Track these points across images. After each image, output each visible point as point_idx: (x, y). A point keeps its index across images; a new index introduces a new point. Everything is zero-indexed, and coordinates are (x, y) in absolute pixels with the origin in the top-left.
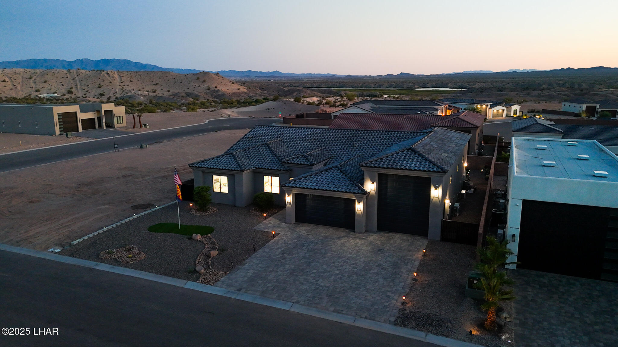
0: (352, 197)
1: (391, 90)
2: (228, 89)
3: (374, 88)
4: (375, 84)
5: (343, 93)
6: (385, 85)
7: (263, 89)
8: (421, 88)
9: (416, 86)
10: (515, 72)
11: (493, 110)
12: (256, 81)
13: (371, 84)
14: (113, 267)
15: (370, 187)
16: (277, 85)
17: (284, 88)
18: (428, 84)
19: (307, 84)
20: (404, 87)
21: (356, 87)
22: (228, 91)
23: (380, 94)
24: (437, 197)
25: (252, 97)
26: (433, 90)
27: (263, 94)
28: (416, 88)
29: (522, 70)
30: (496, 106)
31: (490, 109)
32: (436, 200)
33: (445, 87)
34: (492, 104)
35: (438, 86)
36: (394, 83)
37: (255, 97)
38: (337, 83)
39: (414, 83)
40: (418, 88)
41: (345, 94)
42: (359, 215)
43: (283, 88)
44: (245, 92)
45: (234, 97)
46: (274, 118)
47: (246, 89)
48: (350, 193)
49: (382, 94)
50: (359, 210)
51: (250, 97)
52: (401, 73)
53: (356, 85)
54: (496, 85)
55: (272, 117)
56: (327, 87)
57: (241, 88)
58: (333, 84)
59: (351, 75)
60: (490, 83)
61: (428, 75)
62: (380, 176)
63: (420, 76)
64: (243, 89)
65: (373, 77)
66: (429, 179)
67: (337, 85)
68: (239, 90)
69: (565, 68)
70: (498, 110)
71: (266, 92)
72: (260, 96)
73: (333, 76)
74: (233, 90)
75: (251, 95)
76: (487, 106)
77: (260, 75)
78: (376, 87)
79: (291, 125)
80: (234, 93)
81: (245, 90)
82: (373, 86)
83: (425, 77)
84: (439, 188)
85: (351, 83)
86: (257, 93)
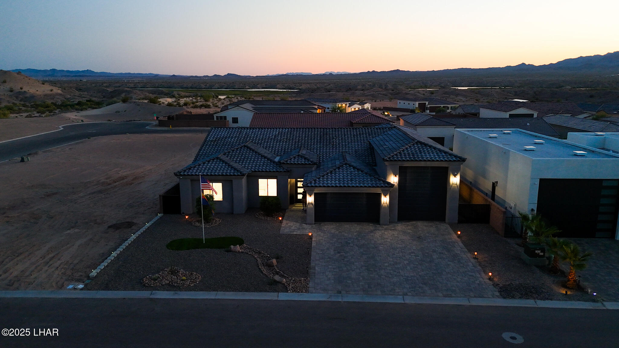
0: (378, 191)
1: (223, 91)
2: (37, 91)
3: (205, 88)
4: (205, 85)
5: (176, 94)
6: (216, 85)
7: (80, 90)
8: (251, 89)
9: (247, 87)
10: (331, 74)
11: (352, 109)
12: (64, 81)
13: (202, 85)
14: (176, 293)
15: (394, 179)
16: (93, 85)
17: (107, 89)
18: (258, 85)
19: (130, 84)
20: (236, 88)
21: (185, 88)
22: (37, 92)
23: (215, 95)
24: (456, 183)
25: (71, 99)
26: (264, 91)
27: (83, 96)
28: (247, 89)
29: (336, 72)
30: (354, 104)
31: (349, 108)
32: (455, 186)
33: (274, 88)
34: (350, 102)
35: (268, 87)
36: (225, 83)
37: (74, 99)
38: (164, 84)
39: (245, 84)
40: (250, 89)
41: (178, 95)
42: (385, 207)
43: (105, 89)
44: (59, 93)
45: (47, 99)
46: (139, 121)
47: (61, 90)
48: (378, 187)
49: (217, 94)
50: (385, 203)
51: (68, 99)
52: (228, 74)
53: (185, 86)
54: (319, 86)
55: (136, 120)
56: (153, 87)
57: (54, 90)
58: (160, 84)
59: (176, 75)
60: (314, 84)
61: (255, 76)
62: (401, 168)
63: (247, 77)
64: (57, 90)
65: (200, 77)
66: (447, 168)
67: (165, 85)
68: (51, 91)
69: (371, 71)
70: (355, 109)
71: (86, 93)
72: (79, 98)
73: (157, 76)
74: (44, 91)
75: (69, 96)
76: (346, 105)
77: (68, 74)
78: (207, 88)
79: (171, 127)
80: (45, 95)
81: (59, 92)
82: (204, 87)
83: (252, 79)
84: (458, 175)
85: (179, 83)
86: (76, 94)
